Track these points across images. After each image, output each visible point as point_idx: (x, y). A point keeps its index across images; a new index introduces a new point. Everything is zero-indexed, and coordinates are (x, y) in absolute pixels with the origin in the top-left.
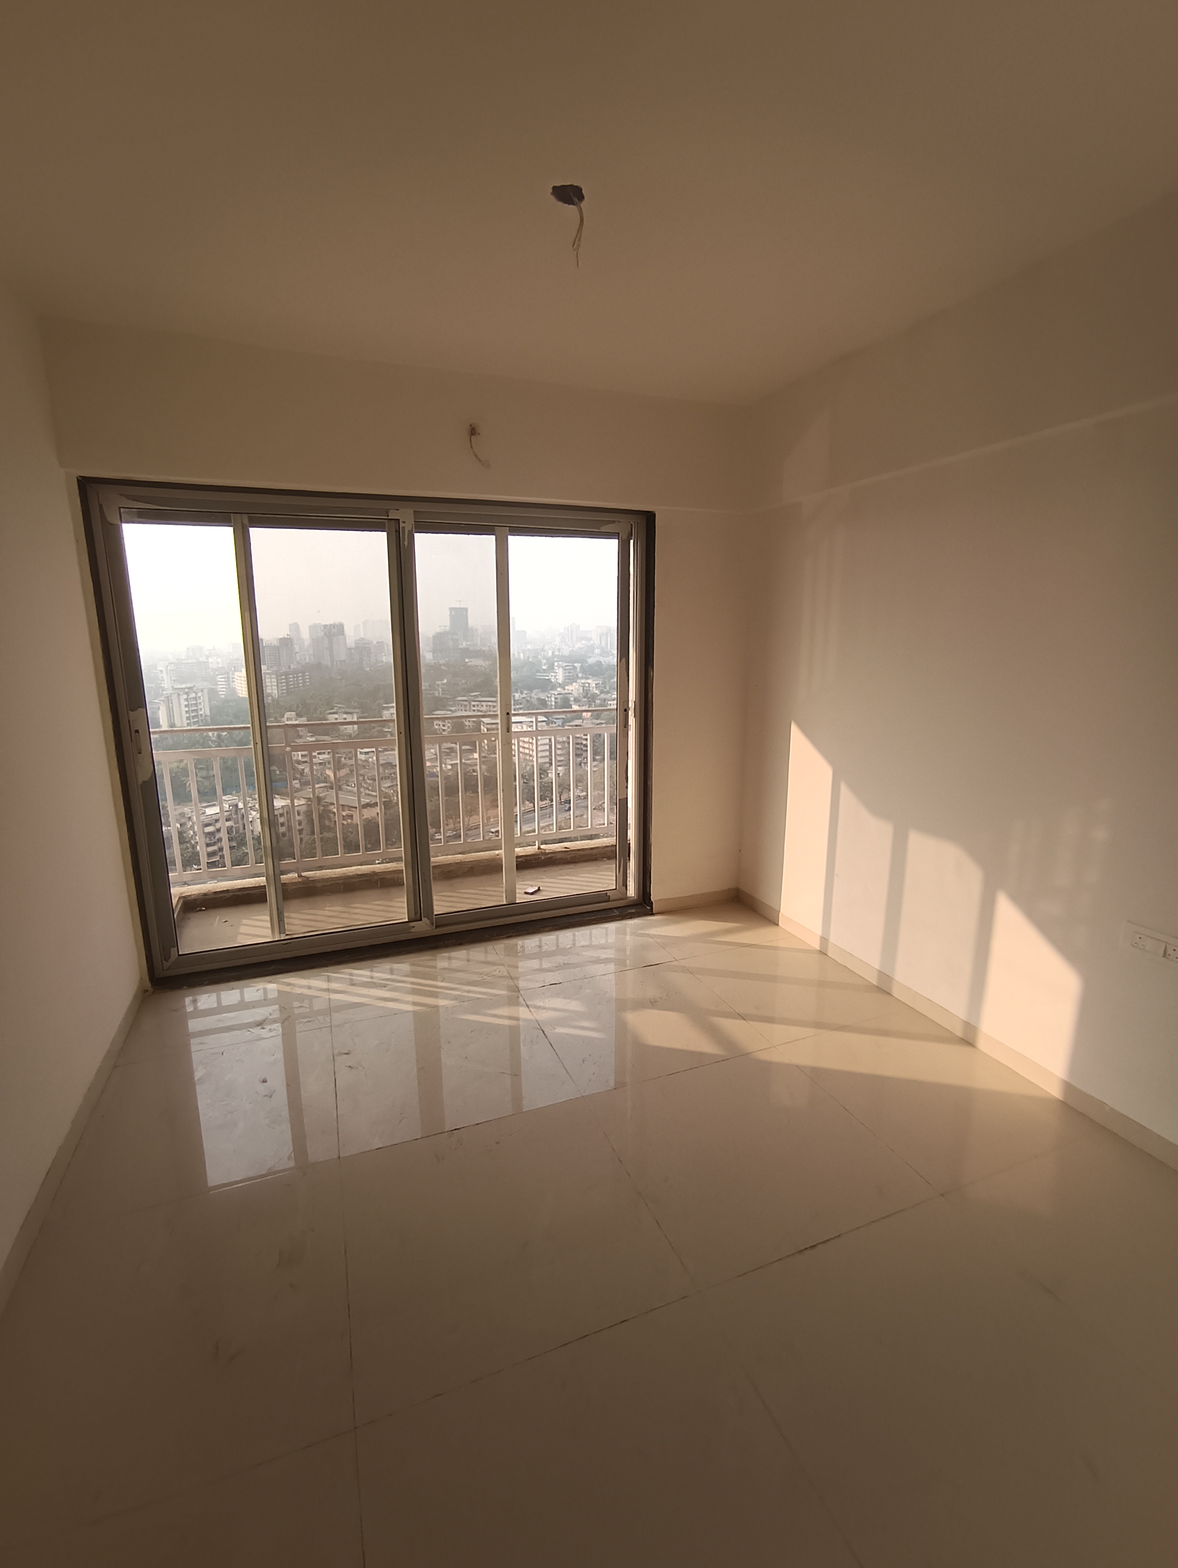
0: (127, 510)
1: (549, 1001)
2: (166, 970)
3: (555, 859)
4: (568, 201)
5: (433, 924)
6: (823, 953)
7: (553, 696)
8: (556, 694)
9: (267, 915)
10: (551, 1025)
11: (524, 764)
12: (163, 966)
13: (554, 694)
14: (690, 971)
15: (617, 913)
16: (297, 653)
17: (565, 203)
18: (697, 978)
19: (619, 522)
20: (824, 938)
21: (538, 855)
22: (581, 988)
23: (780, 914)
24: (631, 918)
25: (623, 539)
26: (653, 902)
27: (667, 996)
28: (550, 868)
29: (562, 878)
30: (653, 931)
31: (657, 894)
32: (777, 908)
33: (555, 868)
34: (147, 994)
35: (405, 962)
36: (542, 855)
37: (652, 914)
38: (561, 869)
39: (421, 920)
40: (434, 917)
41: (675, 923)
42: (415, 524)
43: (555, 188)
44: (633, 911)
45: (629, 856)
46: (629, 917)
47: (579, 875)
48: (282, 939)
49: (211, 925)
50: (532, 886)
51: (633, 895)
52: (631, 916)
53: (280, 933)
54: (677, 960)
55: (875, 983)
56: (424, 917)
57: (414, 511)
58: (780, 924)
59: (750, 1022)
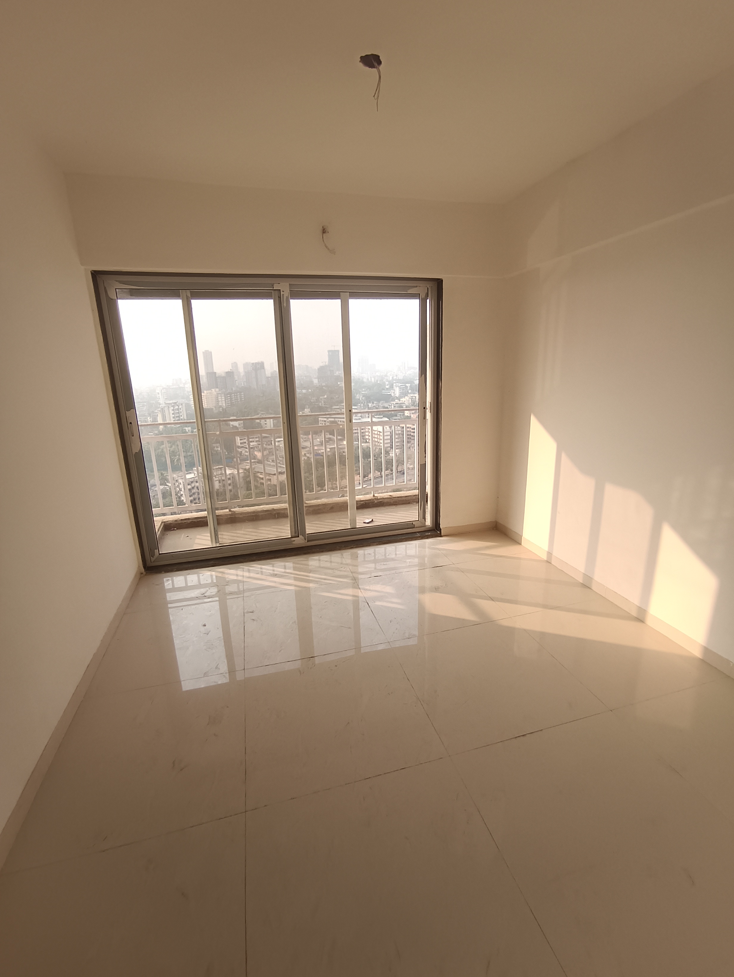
0: (120, 290)
1: (373, 586)
2: (153, 562)
3: (384, 502)
4: (372, 66)
5: (305, 539)
6: (548, 562)
7: (393, 405)
8: (395, 404)
9: (208, 533)
10: (373, 600)
11: (374, 448)
12: (151, 560)
13: (394, 404)
14: (461, 571)
15: (418, 535)
16: (236, 380)
17: (370, 68)
18: (465, 575)
19: (420, 286)
20: (550, 553)
21: (373, 500)
22: (393, 579)
23: (522, 537)
24: (427, 538)
25: (422, 298)
26: (441, 528)
27: (446, 585)
28: (380, 508)
29: (387, 514)
30: (440, 546)
31: (443, 524)
32: (520, 534)
33: (383, 508)
34: (142, 575)
35: (290, 562)
36: (375, 500)
37: (441, 536)
38: (387, 509)
39: (298, 537)
40: (307, 535)
41: (455, 542)
42: (290, 292)
43: (362, 58)
44: (430, 534)
45: (427, 501)
46: (426, 537)
47: (398, 512)
48: (217, 546)
49: (179, 538)
50: (368, 519)
51: (429, 525)
52: (428, 537)
53: (216, 543)
54: (454, 564)
55: (581, 582)
56: (300, 535)
57: (289, 284)
58: (522, 544)
59: (497, 602)
